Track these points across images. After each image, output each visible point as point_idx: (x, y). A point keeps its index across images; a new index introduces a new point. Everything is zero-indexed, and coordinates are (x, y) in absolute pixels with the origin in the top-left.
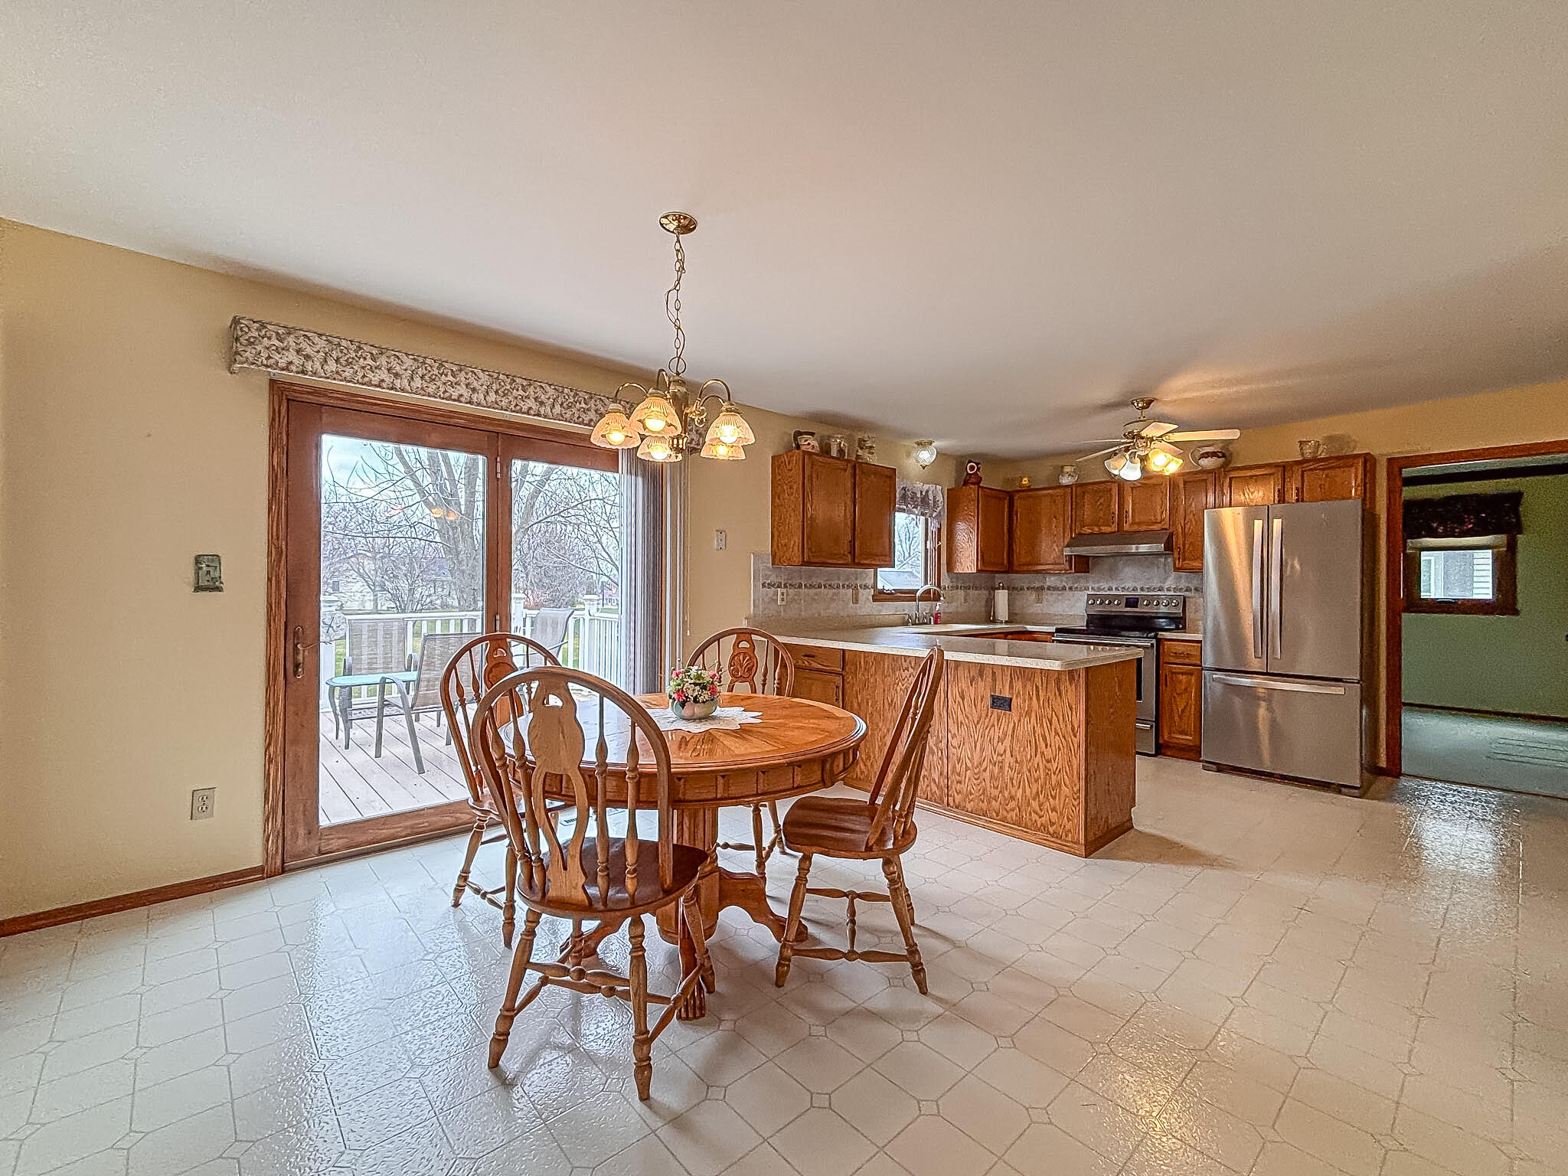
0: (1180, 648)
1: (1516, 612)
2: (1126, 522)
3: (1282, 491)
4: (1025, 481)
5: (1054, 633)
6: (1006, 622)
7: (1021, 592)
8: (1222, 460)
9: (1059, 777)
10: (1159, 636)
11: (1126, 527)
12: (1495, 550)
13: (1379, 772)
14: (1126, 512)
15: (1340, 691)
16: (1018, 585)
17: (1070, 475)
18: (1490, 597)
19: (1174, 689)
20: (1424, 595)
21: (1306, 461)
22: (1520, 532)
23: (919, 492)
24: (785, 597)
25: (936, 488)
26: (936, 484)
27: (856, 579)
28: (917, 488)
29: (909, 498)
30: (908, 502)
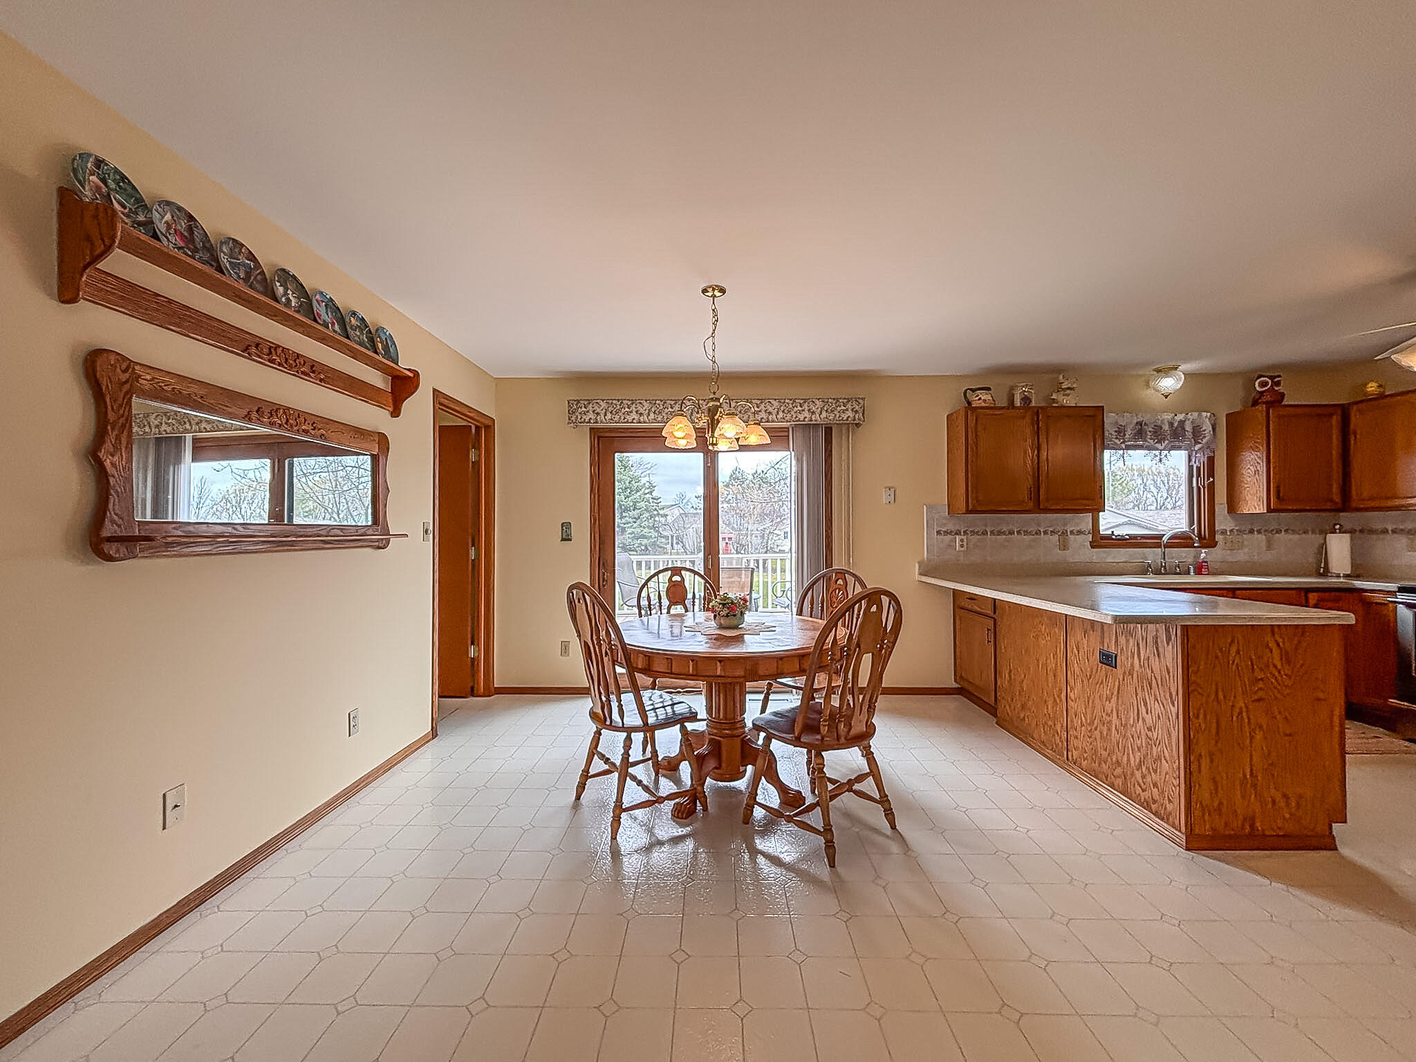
4: (1372, 387)
5: (1395, 592)
6: (1348, 575)
9: (1159, 749)
16: (1377, 526)
23: (1167, 424)
24: (965, 543)
25: (1200, 415)
26: (1200, 411)
27: (1065, 525)
28: (1163, 420)
29: (1148, 432)
30: (1127, 436)
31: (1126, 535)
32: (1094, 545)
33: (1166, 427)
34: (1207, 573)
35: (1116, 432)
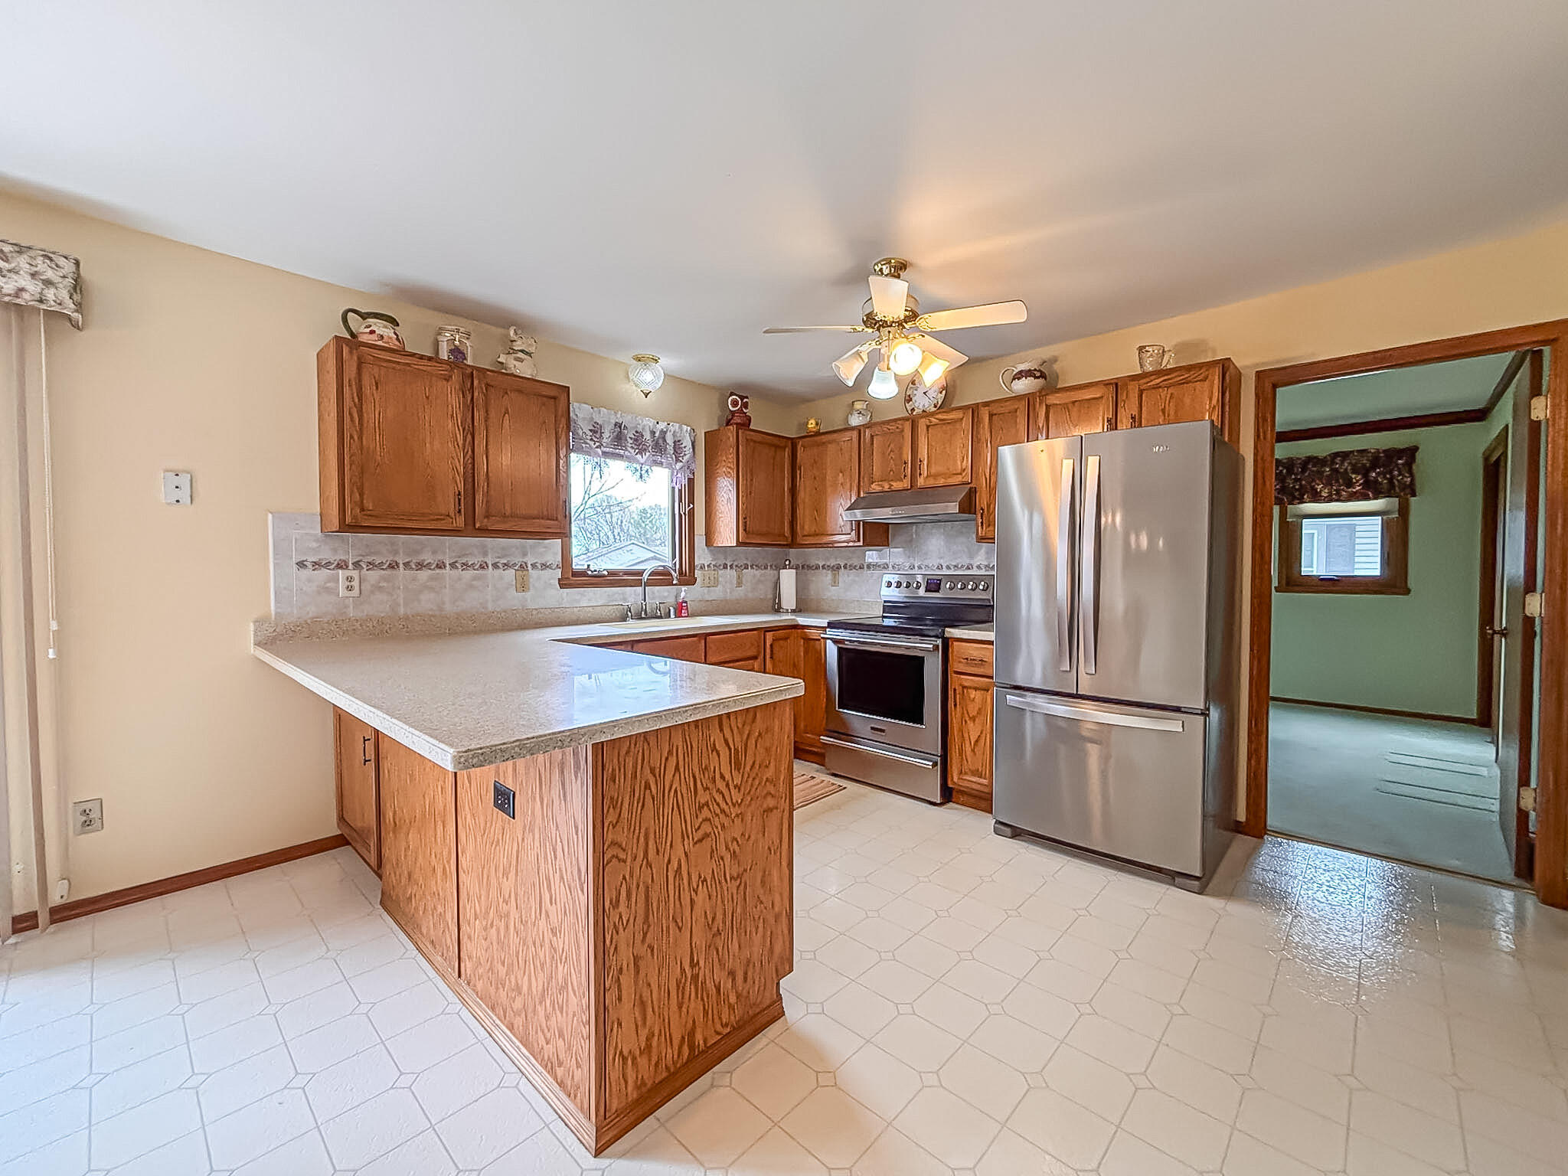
0: (973, 651)
1: (1407, 592)
2: (920, 474)
3: (1113, 421)
4: (812, 425)
5: (825, 628)
6: (793, 611)
7: (816, 571)
8: (1041, 381)
9: (565, 969)
10: (946, 635)
11: (921, 482)
12: (1385, 517)
13: (1238, 828)
14: (920, 461)
15: (1175, 726)
16: (813, 562)
17: (860, 413)
18: (1377, 573)
19: (964, 707)
20: (1305, 571)
21: (1145, 375)
22: (1414, 495)
23: (649, 432)
24: (356, 583)
25: (680, 428)
26: (682, 423)
27: (525, 554)
28: (644, 426)
29: (629, 440)
30: (605, 440)
31: (604, 570)
32: (563, 584)
33: (647, 436)
34: (686, 615)
35: (591, 430)
